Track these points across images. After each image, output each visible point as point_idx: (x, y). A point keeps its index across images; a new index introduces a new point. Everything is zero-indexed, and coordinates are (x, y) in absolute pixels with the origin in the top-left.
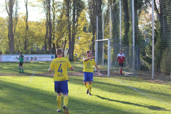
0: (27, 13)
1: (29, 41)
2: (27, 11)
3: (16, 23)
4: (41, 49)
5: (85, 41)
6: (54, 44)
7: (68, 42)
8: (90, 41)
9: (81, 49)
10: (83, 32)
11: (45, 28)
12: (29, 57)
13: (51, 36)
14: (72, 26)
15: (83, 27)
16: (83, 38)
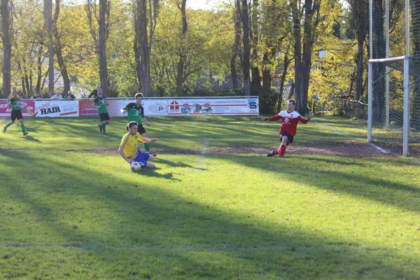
3: (155, 15)
4: (223, 83)
5: (339, 61)
6: (256, 71)
7: (293, 63)
8: (349, 62)
9: (326, 82)
10: (332, 38)
11: (232, 26)
12: (189, 104)
13: (247, 47)
14: (302, 21)
15: (332, 23)
16: (333, 55)
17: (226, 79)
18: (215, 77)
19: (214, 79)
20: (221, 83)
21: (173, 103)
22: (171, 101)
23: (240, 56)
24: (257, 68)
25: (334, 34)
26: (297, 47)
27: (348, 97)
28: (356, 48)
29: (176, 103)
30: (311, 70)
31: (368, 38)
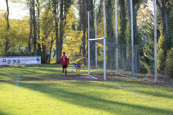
0: (8, 10)
1: (11, 42)
2: (8, 8)
5: (74, 40)
6: (39, 45)
7: (55, 41)
8: (80, 41)
9: (69, 49)
10: (72, 31)
11: (29, 26)
12: (11, 60)
13: (35, 35)
14: (59, 24)
15: (71, 24)
16: (72, 38)
17: (26, 49)
18: (21, 48)
19: (21, 49)
20: (23, 51)
21: (4, 59)
22: (3, 59)
23: (32, 38)
24: (40, 44)
25: (72, 29)
26: (57, 34)
27: (79, 56)
28: (82, 34)
29: (5, 59)
30: (63, 44)
31: (88, 30)
